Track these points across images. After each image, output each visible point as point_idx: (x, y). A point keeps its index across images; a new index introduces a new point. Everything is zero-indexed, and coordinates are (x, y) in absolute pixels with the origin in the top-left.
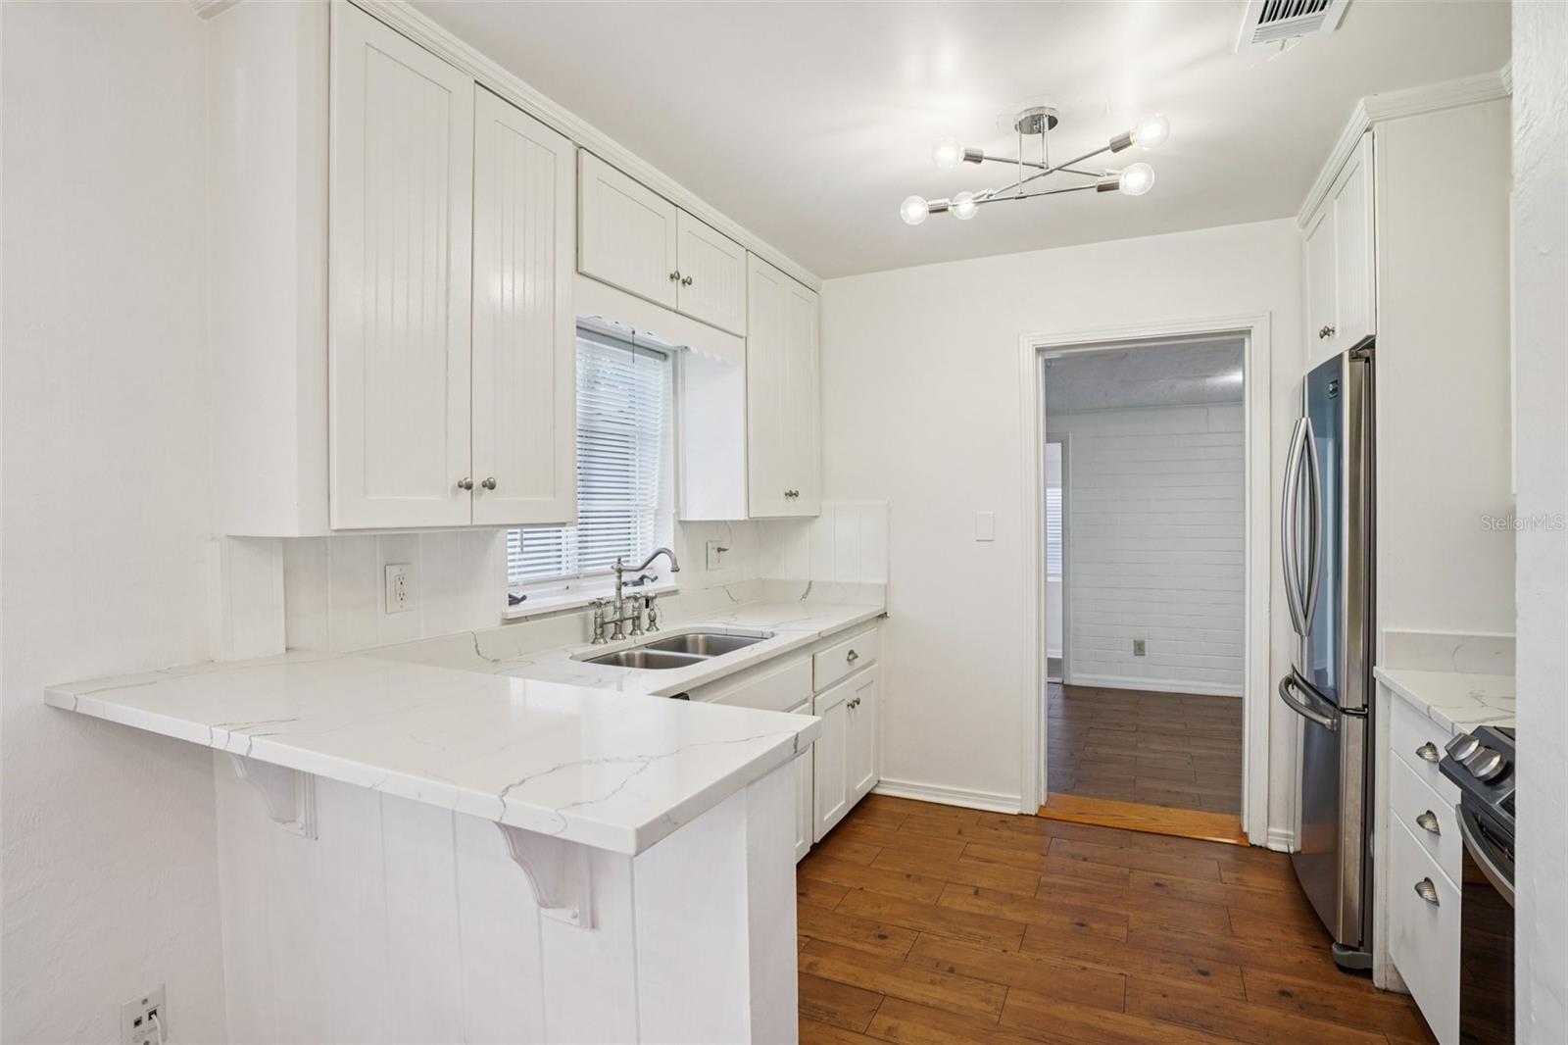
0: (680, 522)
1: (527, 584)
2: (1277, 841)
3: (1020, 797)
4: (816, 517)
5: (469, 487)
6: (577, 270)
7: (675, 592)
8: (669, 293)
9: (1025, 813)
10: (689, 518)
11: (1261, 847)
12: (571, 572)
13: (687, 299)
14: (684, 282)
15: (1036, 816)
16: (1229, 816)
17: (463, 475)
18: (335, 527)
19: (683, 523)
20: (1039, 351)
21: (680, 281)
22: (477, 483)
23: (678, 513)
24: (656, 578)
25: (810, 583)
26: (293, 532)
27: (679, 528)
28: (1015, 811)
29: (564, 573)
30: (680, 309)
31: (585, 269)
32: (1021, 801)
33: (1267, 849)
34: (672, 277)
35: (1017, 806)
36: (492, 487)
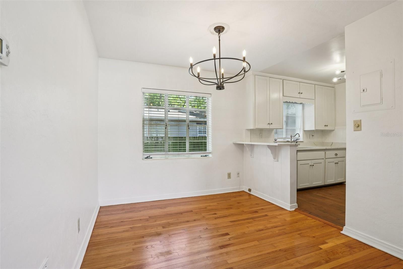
0: (304, 130)
1: (278, 138)
4: (334, 130)
5: (269, 124)
6: (283, 95)
7: (303, 142)
8: (298, 96)
10: (305, 130)
12: (284, 137)
13: (302, 96)
14: (301, 93)
17: (268, 122)
18: (256, 128)
19: (305, 131)
21: (300, 93)
22: (270, 123)
23: (303, 129)
24: (299, 139)
25: (332, 143)
26: (252, 128)
27: (304, 131)
29: (283, 137)
30: (300, 97)
31: (284, 95)
34: (299, 93)
36: (272, 124)
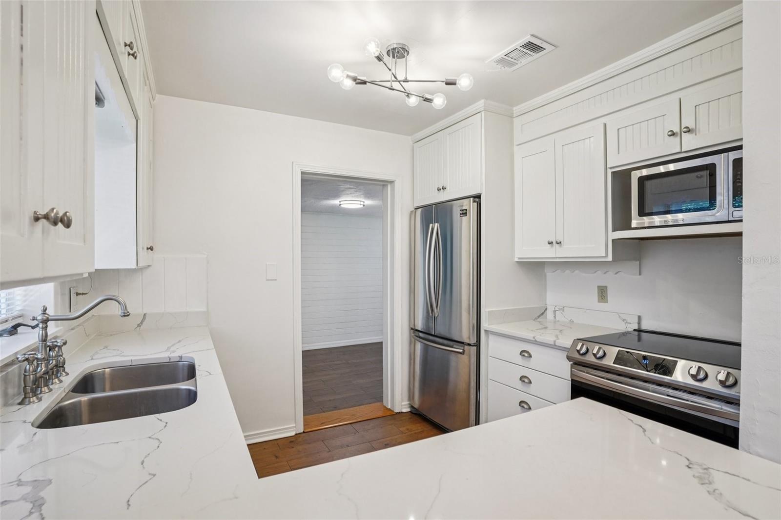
2: (405, 408)
3: (294, 425)
4: (150, 266)
9: (298, 433)
11: (399, 413)
14: (130, 55)
15: (304, 432)
16: (376, 404)
20: (303, 173)
21: (127, 53)
25: (145, 315)
28: (293, 434)
32: (295, 426)
33: (402, 413)
34: (125, 46)
35: (294, 431)
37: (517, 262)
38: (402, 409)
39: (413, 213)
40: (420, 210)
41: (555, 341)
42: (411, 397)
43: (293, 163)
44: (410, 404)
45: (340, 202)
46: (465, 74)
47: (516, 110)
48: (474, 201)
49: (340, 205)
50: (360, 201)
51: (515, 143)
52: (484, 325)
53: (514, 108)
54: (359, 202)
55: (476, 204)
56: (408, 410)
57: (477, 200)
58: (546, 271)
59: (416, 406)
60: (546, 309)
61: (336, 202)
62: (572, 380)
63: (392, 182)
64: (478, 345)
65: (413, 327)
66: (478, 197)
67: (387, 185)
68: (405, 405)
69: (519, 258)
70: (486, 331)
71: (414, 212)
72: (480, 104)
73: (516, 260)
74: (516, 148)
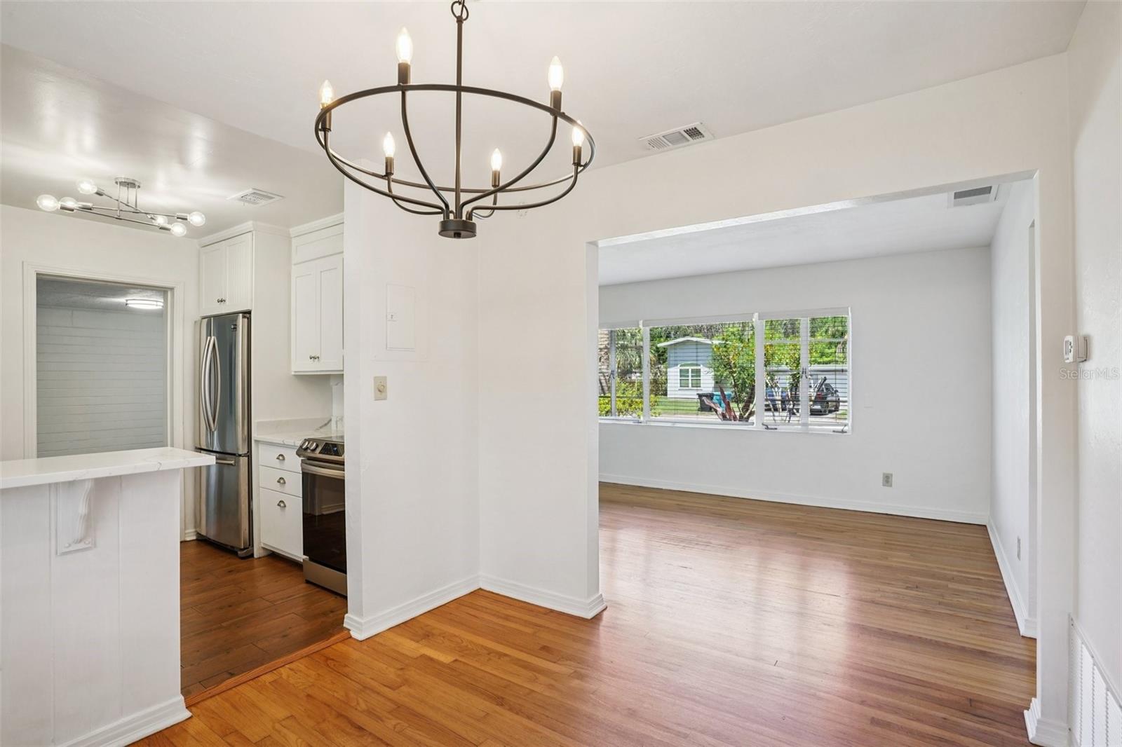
37: (295, 375)
38: (185, 537)
39: (197, 324)
40: (206, 320)
41: (294, 443)
42: (197, 524)
43: (23, 262)
44: (196, 531)
45: (127, 300)
46: (194, 213)
47: (293, 231)
48: (244, 317)
49: (126, 304)
50: (157, 301)
51: (293, 262)
52: (254, 436)
53: (291, 230)
54: (155, 303)
55: (246, 320)
56: (194, 538)
57: (248, 315)
58: (331, 384)
59: (204, 533)
60: (331, 420)
61: (122, 300)
62: (303, 473)
63: (172, 289)
64: (249, 455)
65: (199, 446)
66: (249, 312)
67: (167, 292)
68: (191, 532)
69: (295, 372)
70: (256, 441)
71: (199, 323)
72: (249, 225)
73: (293, 373)
74: (293, 267)
